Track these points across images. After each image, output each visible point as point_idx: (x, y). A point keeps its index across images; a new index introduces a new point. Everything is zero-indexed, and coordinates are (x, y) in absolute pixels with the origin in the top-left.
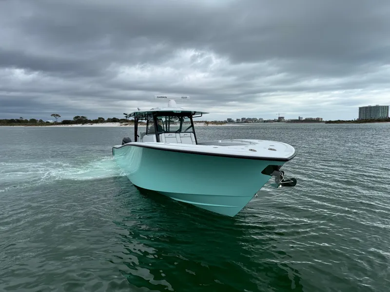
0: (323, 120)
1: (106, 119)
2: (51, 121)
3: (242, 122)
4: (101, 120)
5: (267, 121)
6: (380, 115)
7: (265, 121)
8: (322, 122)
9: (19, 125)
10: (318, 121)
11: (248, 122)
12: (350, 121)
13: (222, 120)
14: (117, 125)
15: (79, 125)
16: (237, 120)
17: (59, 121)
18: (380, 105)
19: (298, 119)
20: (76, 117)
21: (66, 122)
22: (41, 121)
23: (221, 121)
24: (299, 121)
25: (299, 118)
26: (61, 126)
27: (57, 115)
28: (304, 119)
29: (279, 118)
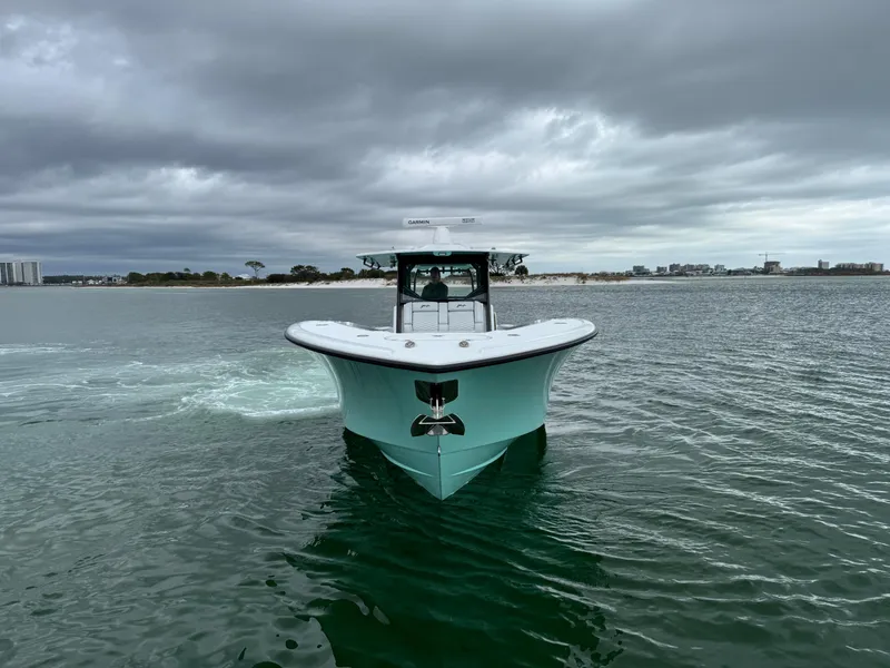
0: (885, 268)
1: (357, 272)
2: (245, 277)
3: (670, 275)
4: (346, 274)
5: (737, 272)
7: (730, 273)
8: (881, 273)
9: (183, 285)
10: (870, 270)
11: (687, 275)
13: (621, 272)
14: (379, 284)
15: (303, 286)
16: (659, 269)
17: (263, 275)
19: (817, 266)
20: (297, 268)
21: (275, 279)
22: (226, 276)
23: (616, 271)
24: (821, 271)
25: (820, 263)
26: (266, 287)
27: (258, 264)
28: (832, 266)
29: (767, 264)
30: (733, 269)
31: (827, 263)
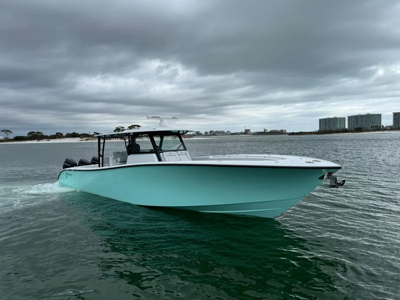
0: (287, 132)
1: (64, 134)
3: (210, 135)
4: (59, 136)
5: (235, 134)
6: (338, 127)
7: (232, 134)
8: (285, 133)
10: (282, 132)
11: (216, 135)
12: (311, 132)
14: (76, 140)
15: (35, 142)
16: (206, 133)
18: (338, 117)
20: (31, 133)
21: (18, 138)
24: (265, 133)
25: (264, 130)
26: (14, 143)
27: (8, 131)
28: (268, 131)
29: (246, 130)
30: (233, 132)
31: (267, 130)
